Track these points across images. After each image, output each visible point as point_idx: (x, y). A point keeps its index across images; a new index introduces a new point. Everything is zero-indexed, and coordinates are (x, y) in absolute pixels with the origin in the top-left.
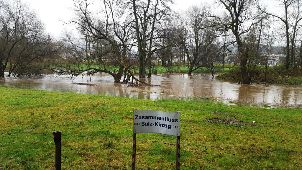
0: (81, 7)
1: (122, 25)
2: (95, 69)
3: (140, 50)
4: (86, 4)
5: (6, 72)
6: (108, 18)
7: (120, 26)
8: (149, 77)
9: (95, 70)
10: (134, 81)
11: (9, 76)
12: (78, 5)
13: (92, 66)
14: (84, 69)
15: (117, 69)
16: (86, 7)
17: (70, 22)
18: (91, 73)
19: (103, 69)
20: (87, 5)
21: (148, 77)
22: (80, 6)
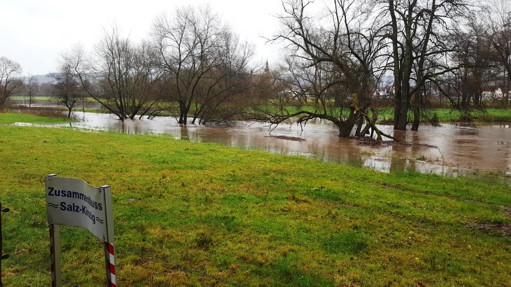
0: (295, 10)
1: (367, 34)
2: (308, 113)
3: (398, 76)
4: (302, 5)
5: (189, 117)
6: (339, 23)
7: (363, 35)
8: (415, 128)
9: (308, 115)
10: (375, 135)
11: (193, 123)
12: (289, 8)
13: (304, 109)
14: (291, 113)
15: (347, 113)
16: (302, 9)
17: (275, 38)
18: (303, 119)
19: (322, 114)
20: (304, 6)
21: (412, 129)
22: (293, 10)
